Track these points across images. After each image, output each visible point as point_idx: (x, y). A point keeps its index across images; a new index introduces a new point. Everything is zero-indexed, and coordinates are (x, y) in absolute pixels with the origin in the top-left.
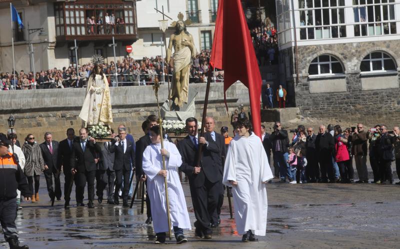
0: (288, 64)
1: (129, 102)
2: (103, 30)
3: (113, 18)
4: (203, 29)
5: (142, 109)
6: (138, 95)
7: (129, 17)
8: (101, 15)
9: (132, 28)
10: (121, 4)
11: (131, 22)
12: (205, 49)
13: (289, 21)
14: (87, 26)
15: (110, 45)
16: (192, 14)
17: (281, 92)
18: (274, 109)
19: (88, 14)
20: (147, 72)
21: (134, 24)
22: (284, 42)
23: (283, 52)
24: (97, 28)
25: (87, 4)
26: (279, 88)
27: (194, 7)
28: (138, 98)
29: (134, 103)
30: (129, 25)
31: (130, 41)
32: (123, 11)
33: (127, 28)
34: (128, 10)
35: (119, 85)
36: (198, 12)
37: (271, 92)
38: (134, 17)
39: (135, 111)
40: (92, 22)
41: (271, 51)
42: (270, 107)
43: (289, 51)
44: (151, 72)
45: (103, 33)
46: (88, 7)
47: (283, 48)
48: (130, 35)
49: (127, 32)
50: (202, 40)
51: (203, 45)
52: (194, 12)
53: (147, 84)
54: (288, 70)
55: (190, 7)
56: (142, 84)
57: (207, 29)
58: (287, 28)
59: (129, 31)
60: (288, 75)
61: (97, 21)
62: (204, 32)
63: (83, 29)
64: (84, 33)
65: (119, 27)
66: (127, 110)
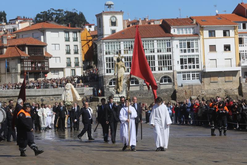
0: (102, 82)
1: (47, 94)
2: (37, 69)
3: (41, 64)
4: (72, 69)
5: (51, 97)
6: (50, 92)
7: (46, 64)
8: (37, 63)
9: (47, 68)
10: (44, 60)
11: (47, 66)
12: (73, 76)
13: (103, 67)
14: (32, 67)
15: (40, 74)
16: (68, 63)
17: (100, 91)
18: (97, 97)
19: (32, 63)
20: (53, 84)
21: (48, 67)
22: (100, 74)
23: (100, 77)
24: (35, 68)
25: (32, 59)
26: (99, 90)
27: (69, 61)
28: (50, 93)
29: (48, 95)
30: (46, 67)
31: (47, 72)
32: (44, 62)
33: (46, 68)
34: (46, 62)
35: (43, 88)
36: (70, 63)
37: (96, 91)
38: (48, 64)
39: (49, 97)
40: (33, 66)
41: (96, 77)
42: (96, 96)
43: (102, 77)
44: (55, 84)
45: (37, 70)
46: (32, 61)
47: (100, 76)
48: (47, 71)
49: (46, 70)
50: (72, 72)
51: (72, 74)
52: (69, 63)
53: (53, 88)
54: (102, 84)
55: (67, 61)
56: (51, 88)
57: (74, 69)
58: (102, 69)
59: (46, 69)
60: (102, 85)
61: (35, 65)
62: (72, 70)
63: (30, 68)
64: (30, 70)
65: (43, 67)
66: (46, 97)
